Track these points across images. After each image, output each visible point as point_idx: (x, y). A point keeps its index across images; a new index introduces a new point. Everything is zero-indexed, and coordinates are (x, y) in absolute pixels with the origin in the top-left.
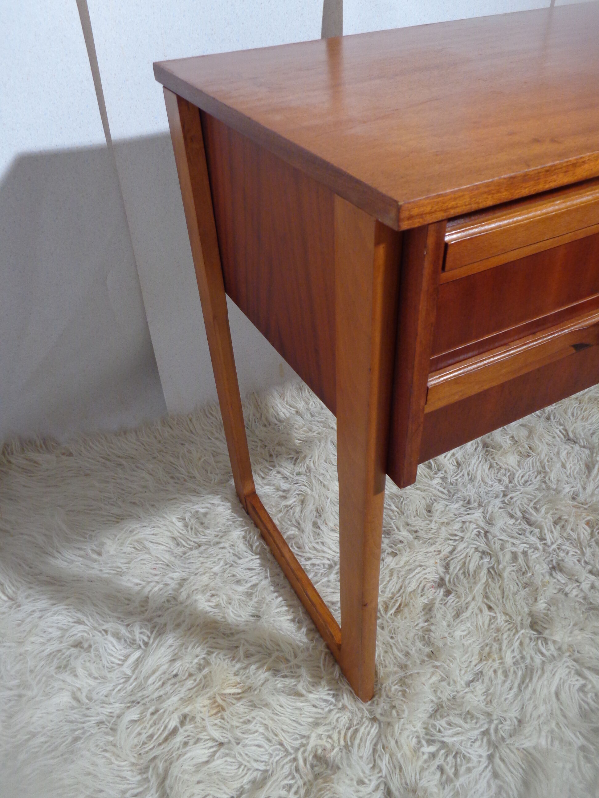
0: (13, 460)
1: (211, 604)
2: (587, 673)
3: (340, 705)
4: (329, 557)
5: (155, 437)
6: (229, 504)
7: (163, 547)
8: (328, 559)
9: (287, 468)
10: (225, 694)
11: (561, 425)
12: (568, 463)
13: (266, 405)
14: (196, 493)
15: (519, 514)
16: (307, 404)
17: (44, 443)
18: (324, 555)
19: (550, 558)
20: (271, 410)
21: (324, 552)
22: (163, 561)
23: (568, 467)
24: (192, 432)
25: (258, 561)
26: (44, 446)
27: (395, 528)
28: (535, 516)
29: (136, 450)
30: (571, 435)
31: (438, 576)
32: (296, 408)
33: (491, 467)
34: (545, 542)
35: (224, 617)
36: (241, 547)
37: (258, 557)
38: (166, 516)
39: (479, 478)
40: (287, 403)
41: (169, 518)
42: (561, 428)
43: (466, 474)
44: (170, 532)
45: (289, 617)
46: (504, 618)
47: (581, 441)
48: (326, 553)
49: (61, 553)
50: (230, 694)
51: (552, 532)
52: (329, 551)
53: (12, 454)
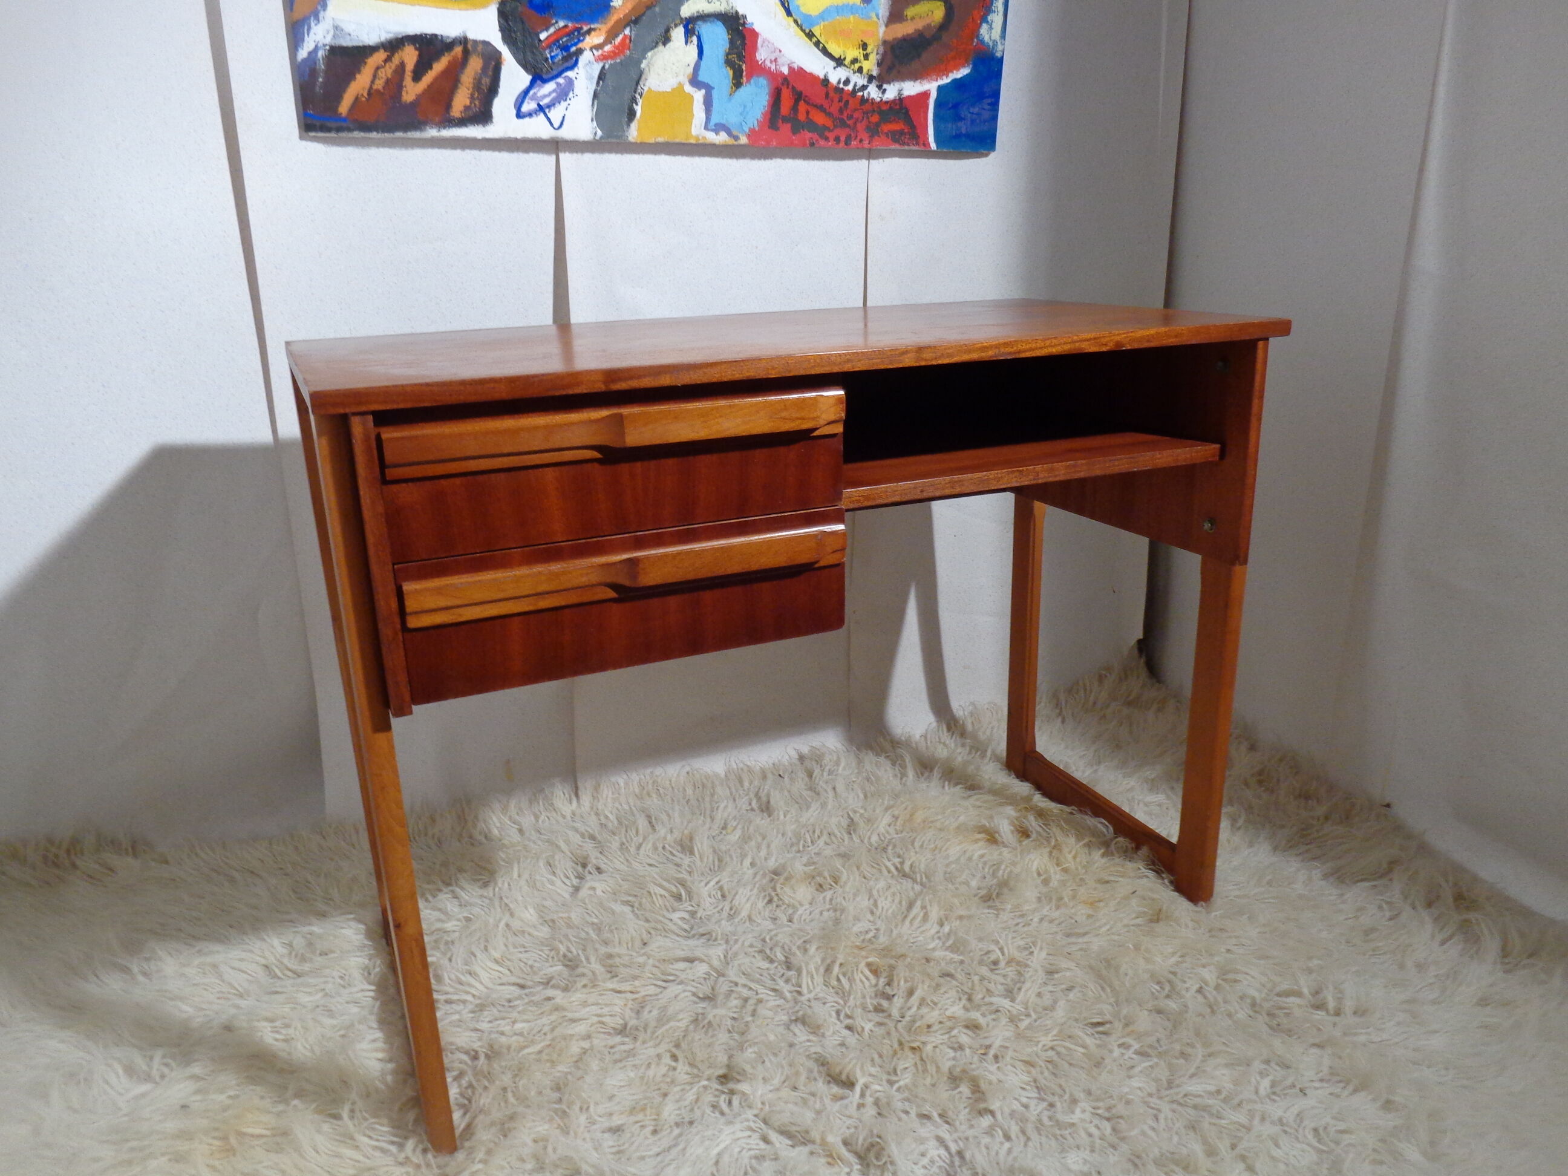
0: (78, 862)
1: (278, 1036)
2: (774, 1136)
3: (403, 1155)
4: (474, 993)
5: (296, 848)
6: (362, 927)
7: (245, 976)
8: (474, 996)
9: (471, 893)
10: (244, 1134)
11: (899, 856)
12: (883, 899)
13: (476, 817)
14: (323, 915)
15: (780, 957)
16: (537, 817)
17: (133, 848)
18: (468, 989)
19: (797, 1008)
20: (481, 825)
21: (470, 985)
22: (238, 990)
23: (880, 905)
24: (353, 845)
25: (372, 994)
26: (130, 849)
27: (583, 959)
28: (798, 958)
29: (262, 861)
30: (907, 868)
31: (621, 1022)
32: (519, 824)
33: (770, 901)
34: (798, 989)
35: (289, 1054)
36: (356, 974)
37: (373, 988)
38: (265, 937)
39: (744, 914)
40: (510, 818)
41: (269, 941)
42: (897, 860)
43: (727, 908)
44: (264, 958)
45: (380, 1055)
46: (687, 1068)
47: (918, 876)
48: (473, 986)
49: (97, 977)
50: (252, 1136)
51: (812, 977)
52: (477, 985)
53: (82, 854)
